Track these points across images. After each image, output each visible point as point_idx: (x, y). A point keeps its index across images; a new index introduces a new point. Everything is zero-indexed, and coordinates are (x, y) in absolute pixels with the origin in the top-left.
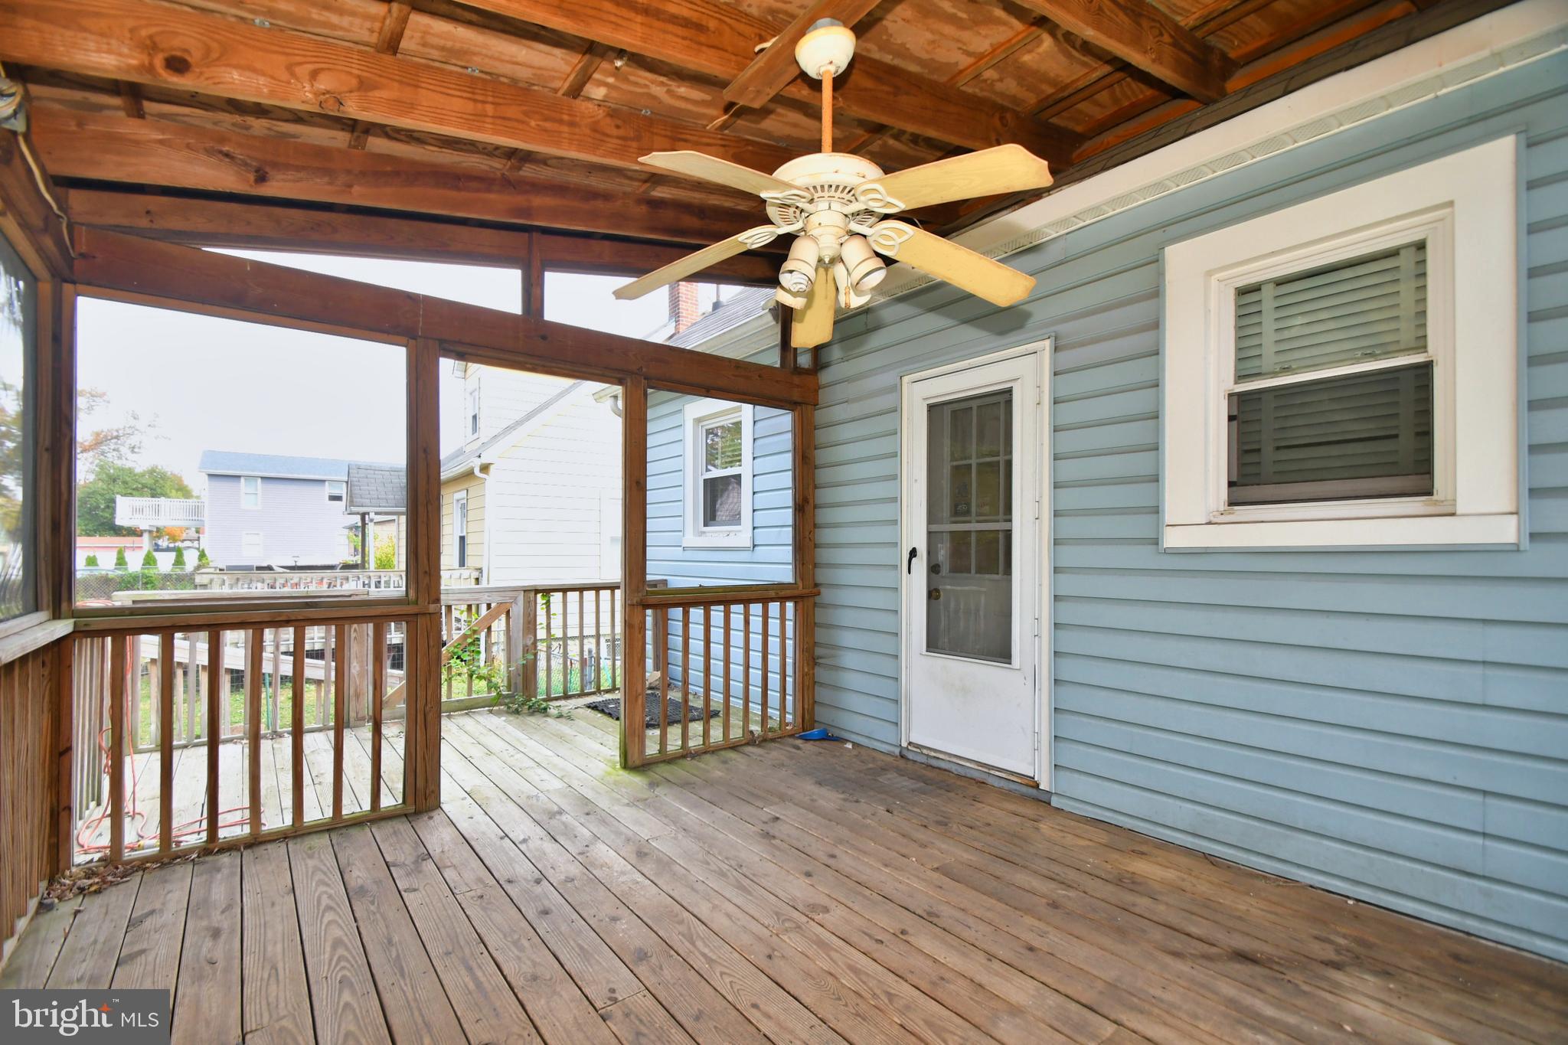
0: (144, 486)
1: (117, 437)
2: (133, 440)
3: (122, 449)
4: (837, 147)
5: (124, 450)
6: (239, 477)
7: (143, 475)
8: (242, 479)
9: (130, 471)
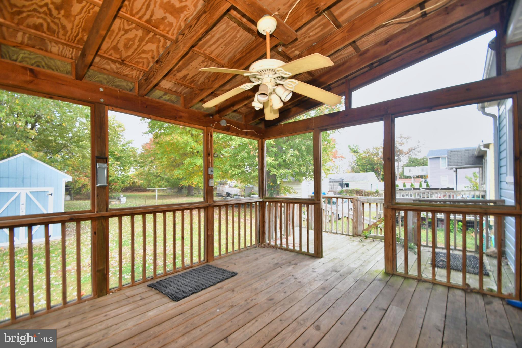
0: (421, 163)
1: (414, 149)
2: (418, 149)
3: (416, 152)
4: (272, 57)
5: (417, 153)
6: (439, 158)
7: (420, 160)
8: (441, 158)
9: (417, 159)
